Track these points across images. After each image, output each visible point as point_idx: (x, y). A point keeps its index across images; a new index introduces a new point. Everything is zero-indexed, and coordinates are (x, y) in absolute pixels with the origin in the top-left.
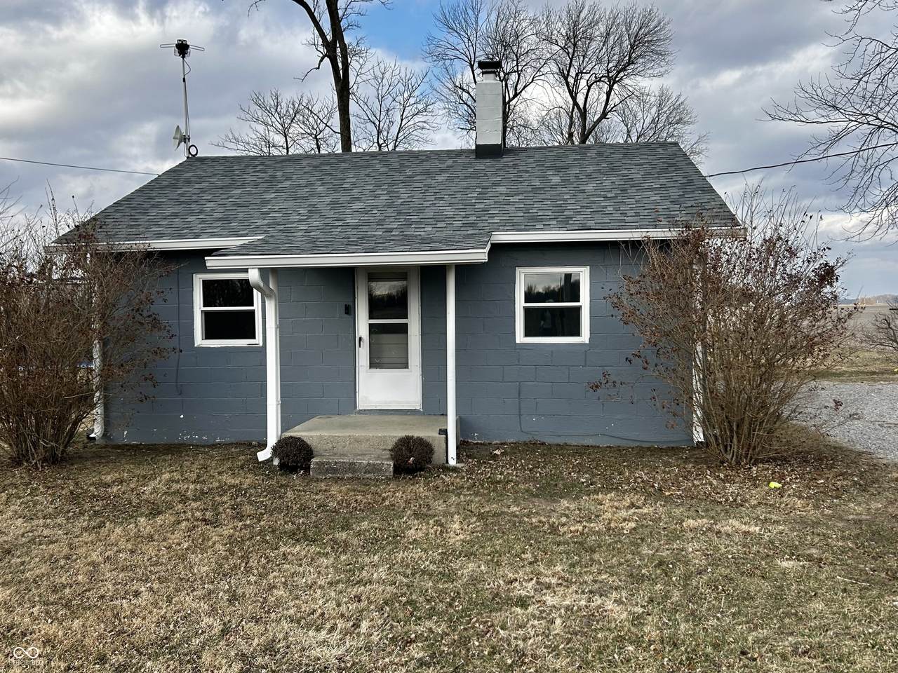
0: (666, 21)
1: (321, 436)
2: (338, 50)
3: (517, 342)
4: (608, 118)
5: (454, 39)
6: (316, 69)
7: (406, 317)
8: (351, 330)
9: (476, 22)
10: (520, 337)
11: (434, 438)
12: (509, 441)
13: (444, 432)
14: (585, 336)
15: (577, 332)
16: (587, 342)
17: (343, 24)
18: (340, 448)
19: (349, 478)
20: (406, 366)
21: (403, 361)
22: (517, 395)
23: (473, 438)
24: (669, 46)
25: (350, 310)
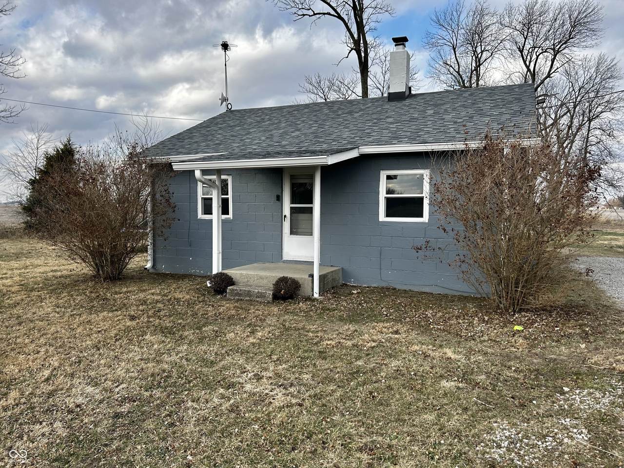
0: (599, 7)
1: (241, 274)
2: (362, 45)
3: (380, 220)
4: (551, 77)
5: (444, 33)
6: (346, 57)
7: (312, 203)
8: (280, 211)
9: (458, 19)
10: (382, 217)
11: (305, 279)
12: (373, 286)
13: (312, 276)
14: (425, 218)
15: (421, 216)
16: (427, 221)
17: (366, 29)
18: (252, 281)
19: (247, 300)
20: (311, 234)
21: (310, 231)
22: (379, 255)
23: (350, 282)
24: (601, 25)
25: (279, 198)
